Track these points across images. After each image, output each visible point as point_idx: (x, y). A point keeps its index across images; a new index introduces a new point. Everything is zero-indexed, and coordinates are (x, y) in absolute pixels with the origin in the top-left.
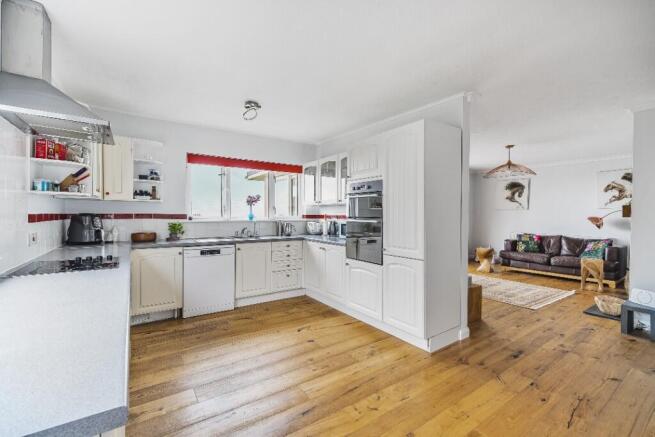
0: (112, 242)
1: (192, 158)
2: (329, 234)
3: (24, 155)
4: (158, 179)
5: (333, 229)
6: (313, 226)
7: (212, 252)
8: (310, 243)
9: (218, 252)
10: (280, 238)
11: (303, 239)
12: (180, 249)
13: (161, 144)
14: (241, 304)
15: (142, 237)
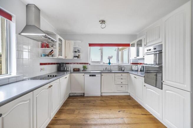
0: (68, 71)
1: (90, 45)
2: (141, 71)
3: (39, 47)
4: (80, 52)
5: (142, 69)
6: (134, 67)
7: (93, 76)
8: (131, 74)
9: (95, 76)
10: (120, 72)
11: (128, 73)
12: (83, 74)
13: (81, 42)
14: (103, 95)
15: (76, 70)
